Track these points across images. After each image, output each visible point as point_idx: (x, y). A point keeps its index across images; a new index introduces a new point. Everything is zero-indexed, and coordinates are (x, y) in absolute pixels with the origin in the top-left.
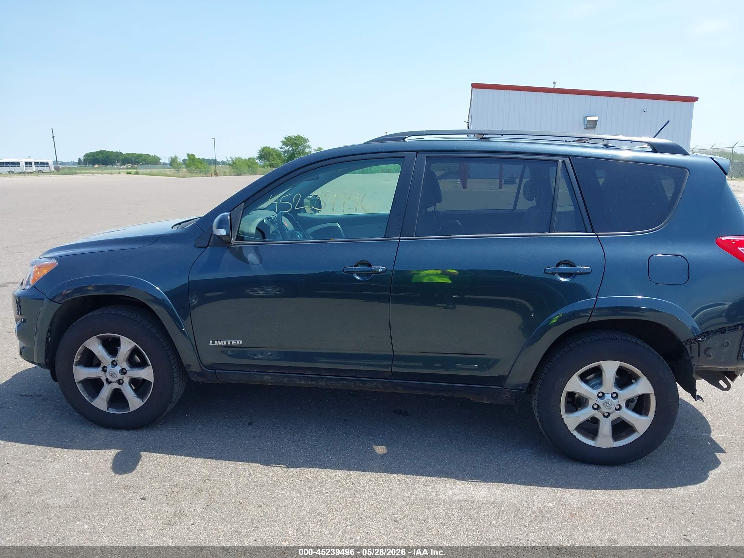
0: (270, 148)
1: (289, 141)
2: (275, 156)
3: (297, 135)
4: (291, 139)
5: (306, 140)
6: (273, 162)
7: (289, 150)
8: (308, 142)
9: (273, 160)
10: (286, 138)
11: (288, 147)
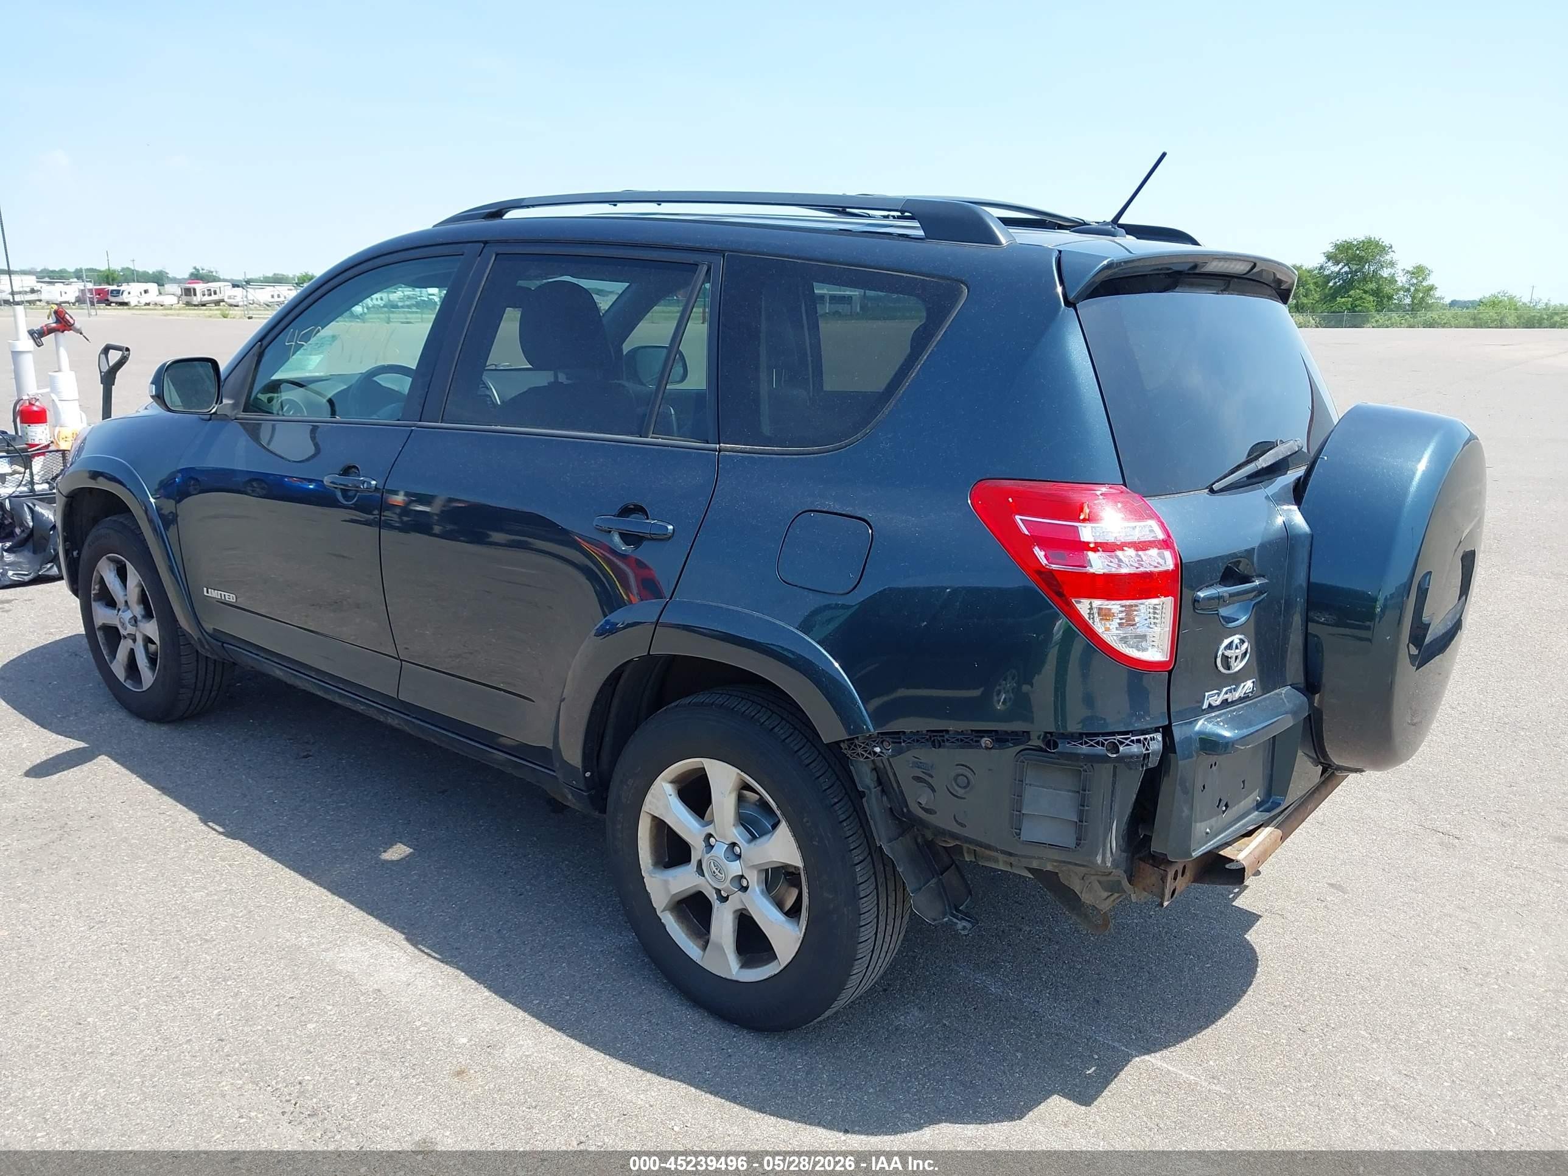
0: (1304, 269)
1: (1341, 252)
2: (1312, 287)
3: (1363, 239)
4: (1349, 248)
5: (1383, 249)
6: (1305, 300)
7: (1338, 273)
8: (1392, 253)
9: (1306, 296)
10: (1336, 245)
11: (1340, 266)
